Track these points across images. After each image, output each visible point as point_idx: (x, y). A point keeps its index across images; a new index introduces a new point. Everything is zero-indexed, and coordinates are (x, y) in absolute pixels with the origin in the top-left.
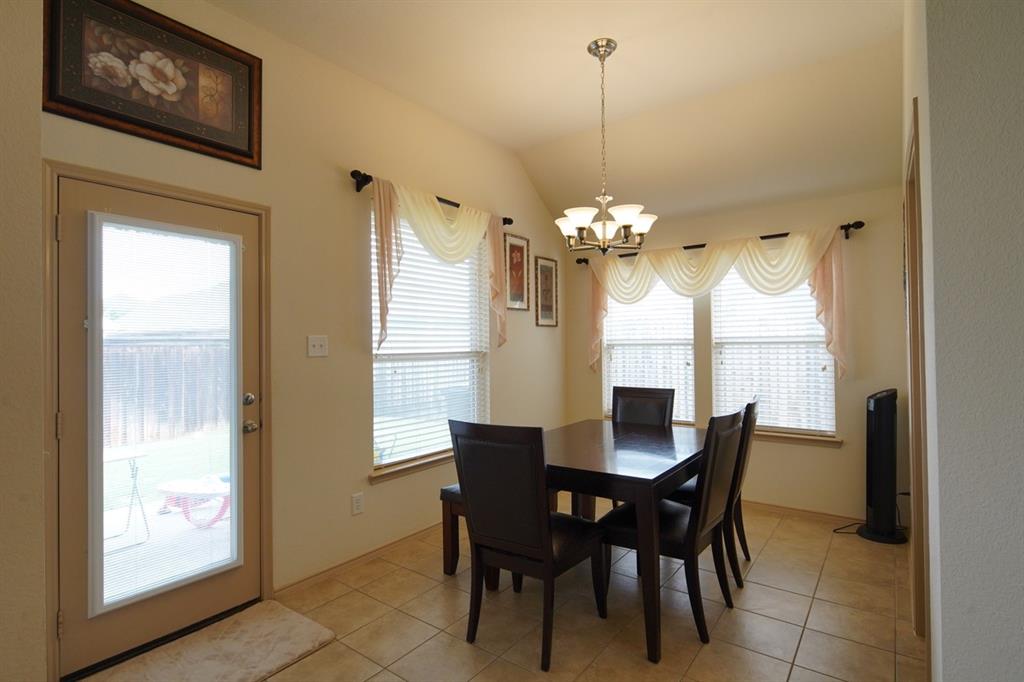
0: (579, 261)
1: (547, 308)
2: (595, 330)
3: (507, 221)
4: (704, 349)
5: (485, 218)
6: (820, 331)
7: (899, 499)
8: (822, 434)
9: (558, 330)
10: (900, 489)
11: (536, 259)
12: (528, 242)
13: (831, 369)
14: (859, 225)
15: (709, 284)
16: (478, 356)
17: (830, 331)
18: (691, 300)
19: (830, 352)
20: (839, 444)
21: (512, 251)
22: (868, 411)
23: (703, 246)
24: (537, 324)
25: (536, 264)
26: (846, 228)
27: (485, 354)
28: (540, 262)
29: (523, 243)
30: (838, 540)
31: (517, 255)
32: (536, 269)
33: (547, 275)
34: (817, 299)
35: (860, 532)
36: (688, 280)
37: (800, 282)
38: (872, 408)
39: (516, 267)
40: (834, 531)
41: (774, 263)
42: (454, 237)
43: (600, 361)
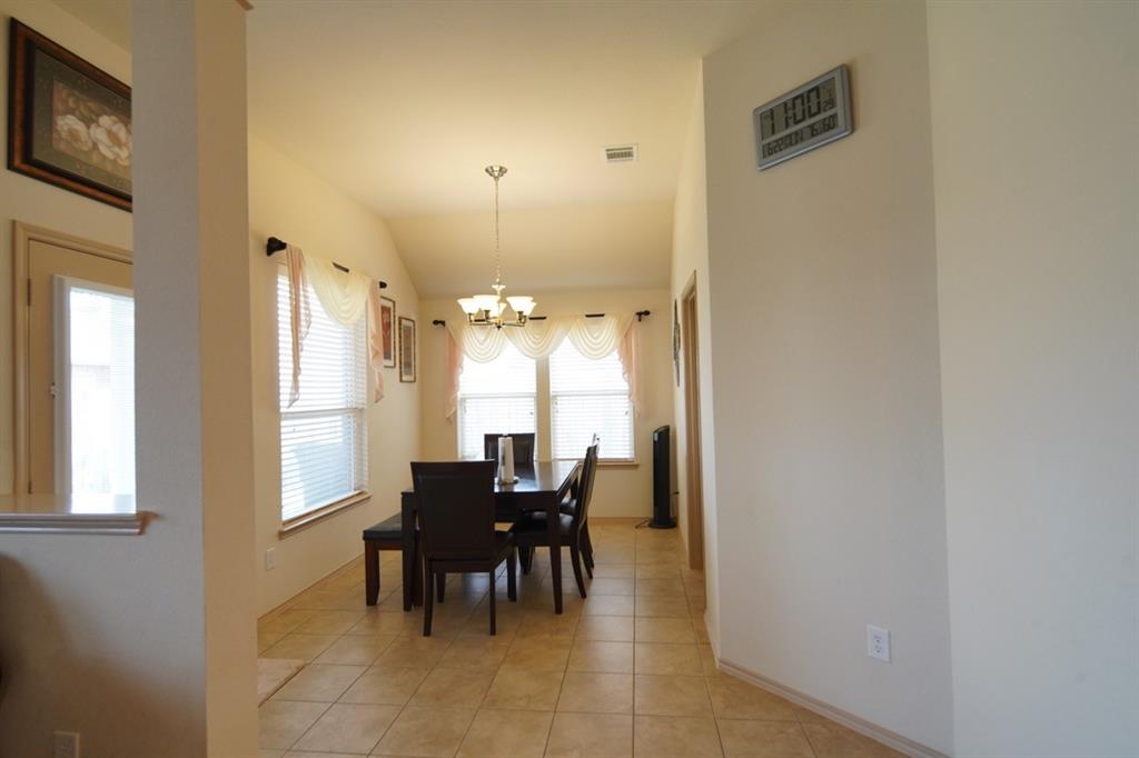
0: (436, 322)
1: (408, 365)
2: (450, 384)
3: (383, 285)
4: (544, 401)
5: (368, 281)
6: (624, 386)
7: (672, 498)
8: (625, 460)
9: (415, 385)
10: (671, 492)
11: (400, 318)
12: (394, 303)
13: (631, 413)
14: (647, 313)
15: (547, 351)
16: (357, 412)
17: (630, 386)
18: (534, 361)
19: (631, 401)
20: (636, 466)
21: (383, 313)
22: (655, 442)
23: (545, 318)
24: (401, 381)
25: (400, 324)
26: (640, 314)
27: (361, 410)
28: (404, 322)
29: (390, 304)
30: (639, 532)
31: (386, 315)
32: (400, 329)
33: (407, 335)
34: (623, 363)
35: (650, 526)
36: (532, 345)
37: (613, 350)
38: (656, 439)
39: (386, 327)
40: (637, 527)
41: (595, 335)
42: (347, 300)
43: (455, 412)
